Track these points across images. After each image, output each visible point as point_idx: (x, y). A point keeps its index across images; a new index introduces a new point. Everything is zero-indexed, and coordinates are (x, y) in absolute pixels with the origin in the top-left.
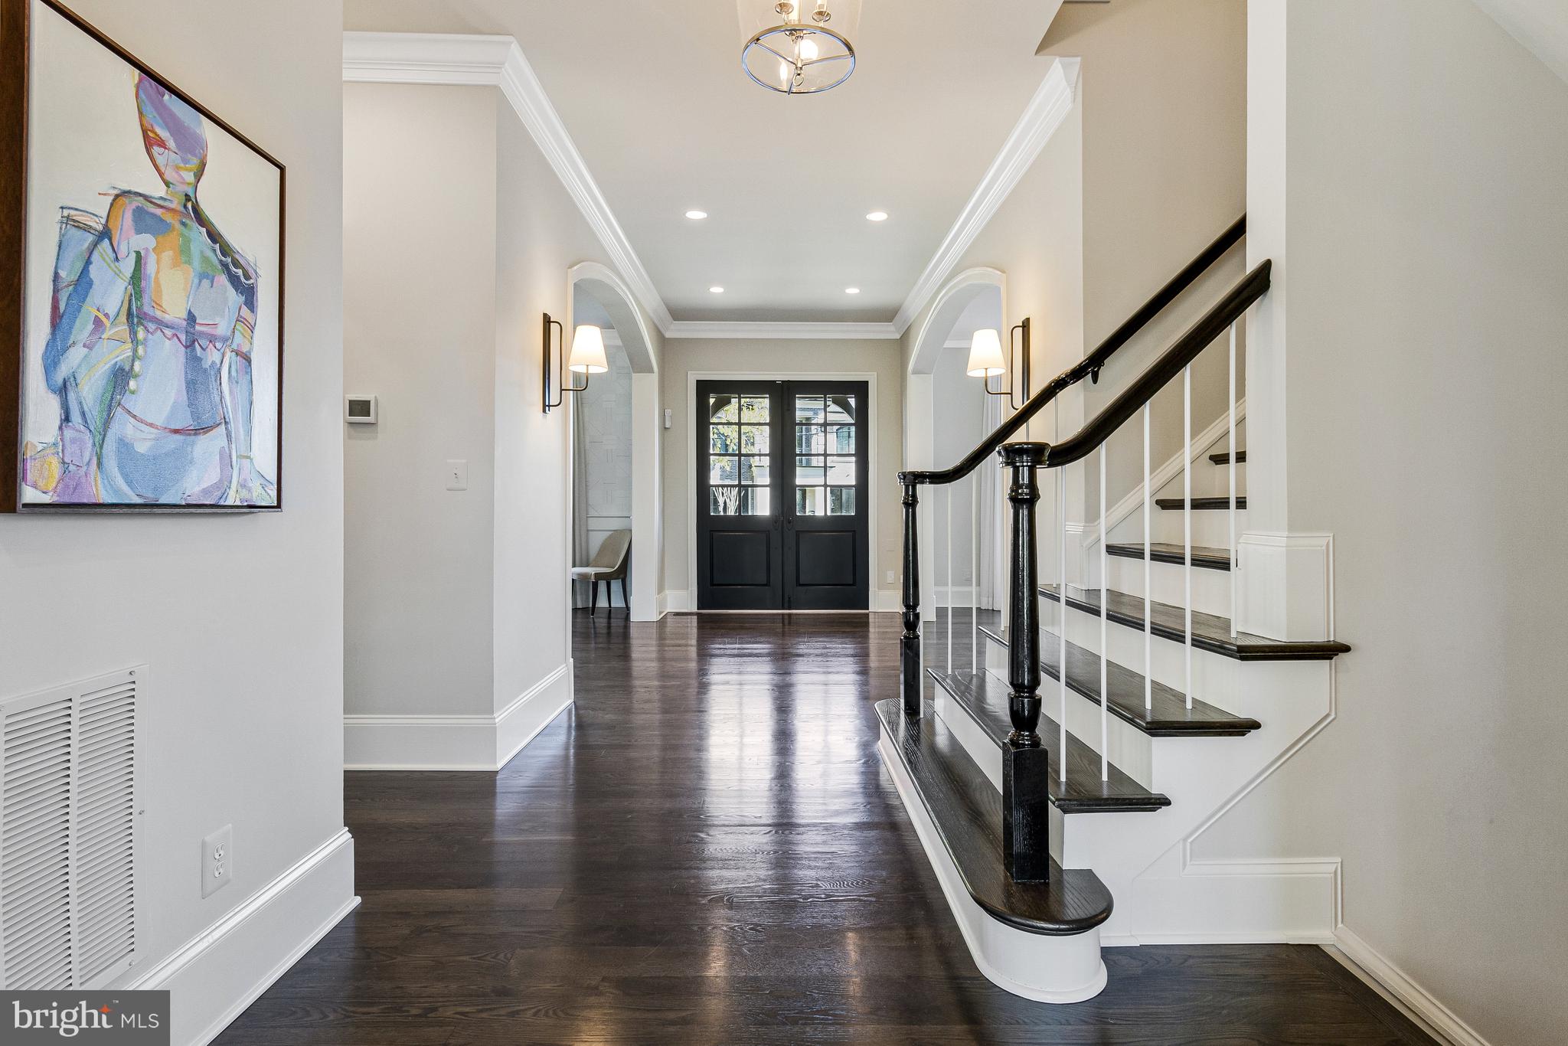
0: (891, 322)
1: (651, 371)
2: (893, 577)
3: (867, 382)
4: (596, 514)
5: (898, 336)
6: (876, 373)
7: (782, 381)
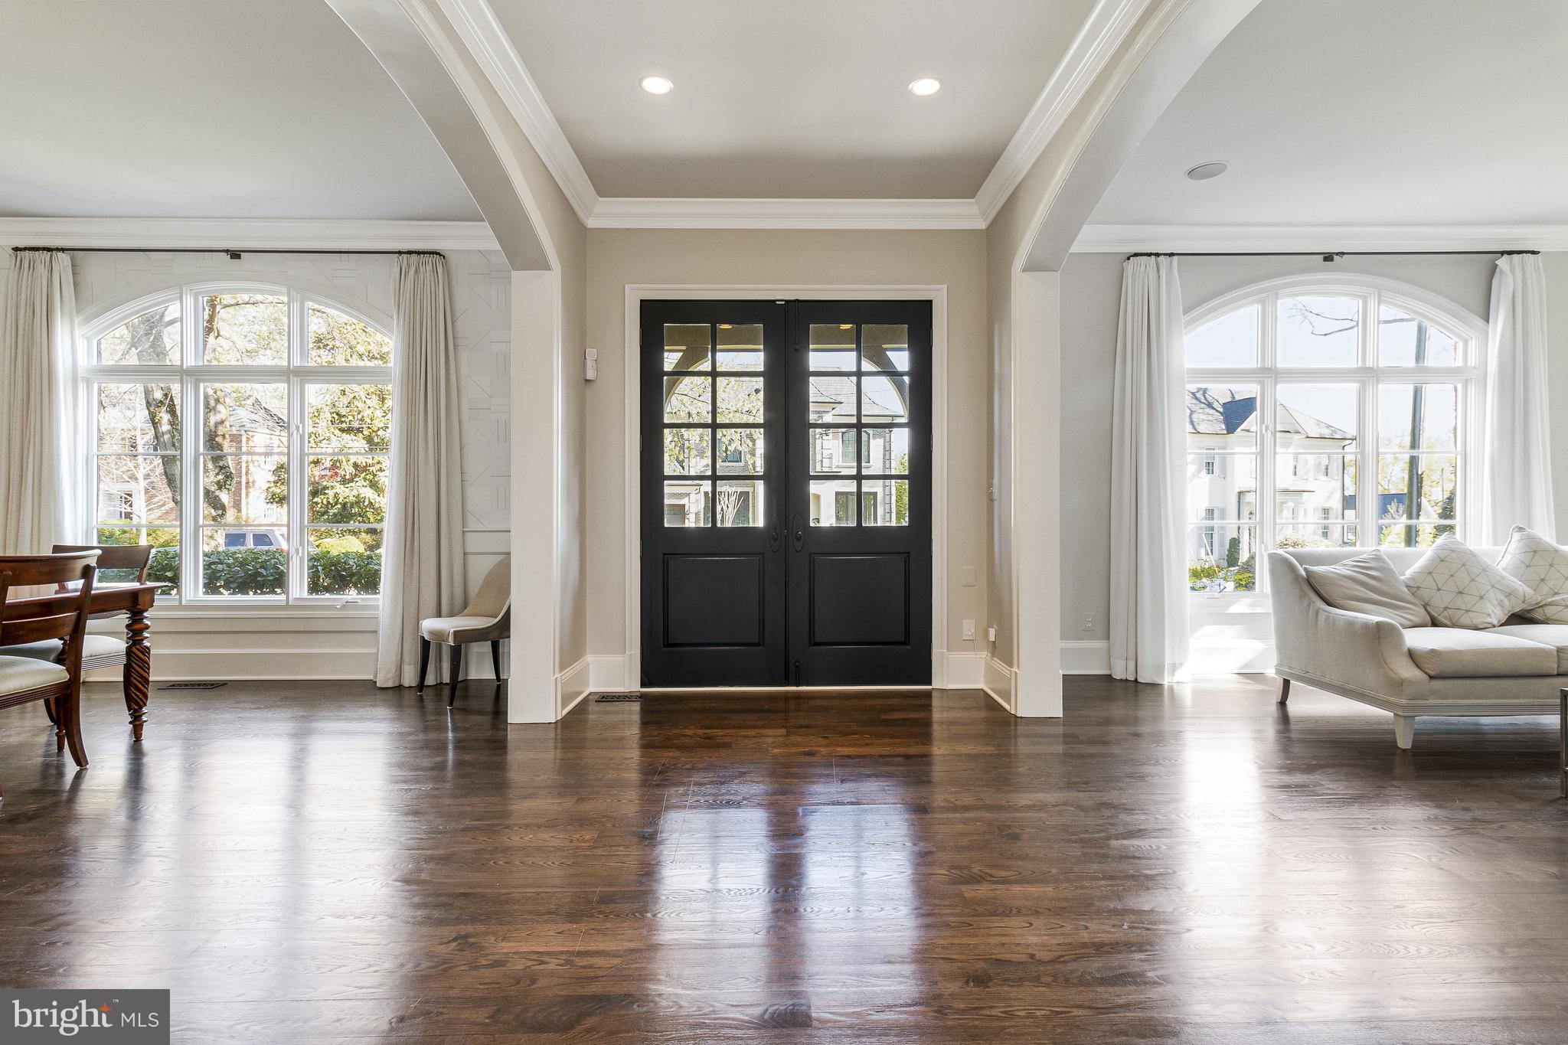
0: (973, 197)
1: (547, 267)
2: (973, 630)
3: (931, 301)
4: (480, 527)
5: (982, 225)
6: (945, 287)
7: (787, 301)
